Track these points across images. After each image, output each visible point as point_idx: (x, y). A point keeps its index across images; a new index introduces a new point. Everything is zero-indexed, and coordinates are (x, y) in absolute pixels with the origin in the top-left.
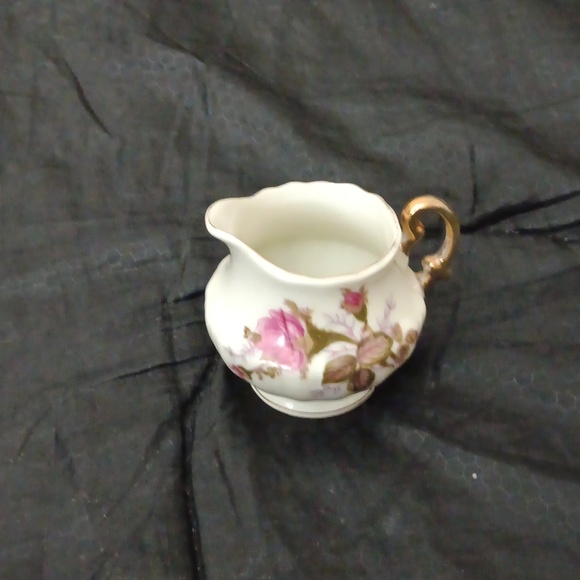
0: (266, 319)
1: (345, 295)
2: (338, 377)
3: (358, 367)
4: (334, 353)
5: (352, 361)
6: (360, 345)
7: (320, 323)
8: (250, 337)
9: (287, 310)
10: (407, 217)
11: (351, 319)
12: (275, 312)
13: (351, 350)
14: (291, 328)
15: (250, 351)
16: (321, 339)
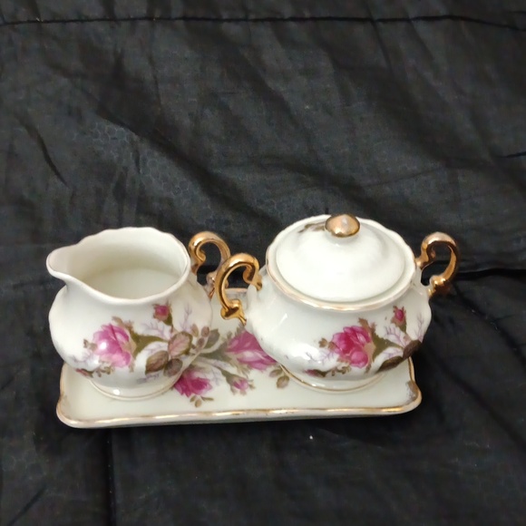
0: (101, 332)
1: (155, 308)
2: (156, 367)
3: (170, 358)
4: (152, 350)
5: (166, 354)
6: (170, 343)
7: (139, 330)
8: (89, 347)
9: (115, 324)
10: (193, 248)
11: (161, 325)
12: (106, 327)
13: (164, 346)
14: (119, 337)
15: (89, 357)
16: (142, 341)
